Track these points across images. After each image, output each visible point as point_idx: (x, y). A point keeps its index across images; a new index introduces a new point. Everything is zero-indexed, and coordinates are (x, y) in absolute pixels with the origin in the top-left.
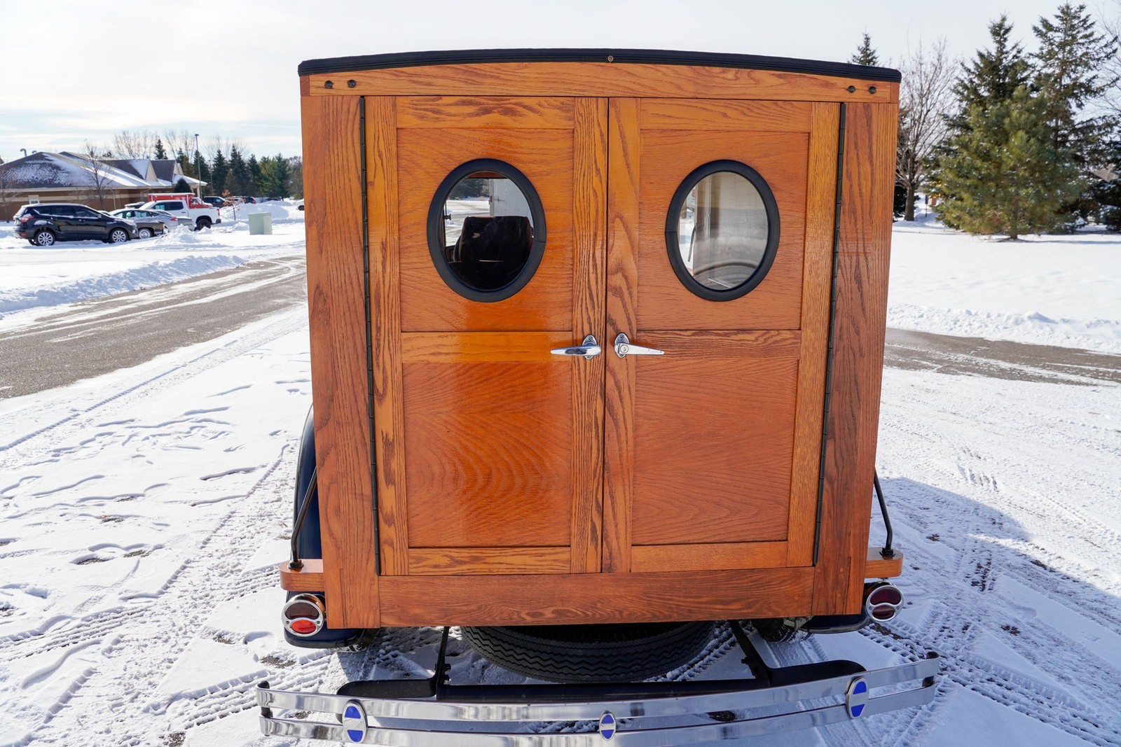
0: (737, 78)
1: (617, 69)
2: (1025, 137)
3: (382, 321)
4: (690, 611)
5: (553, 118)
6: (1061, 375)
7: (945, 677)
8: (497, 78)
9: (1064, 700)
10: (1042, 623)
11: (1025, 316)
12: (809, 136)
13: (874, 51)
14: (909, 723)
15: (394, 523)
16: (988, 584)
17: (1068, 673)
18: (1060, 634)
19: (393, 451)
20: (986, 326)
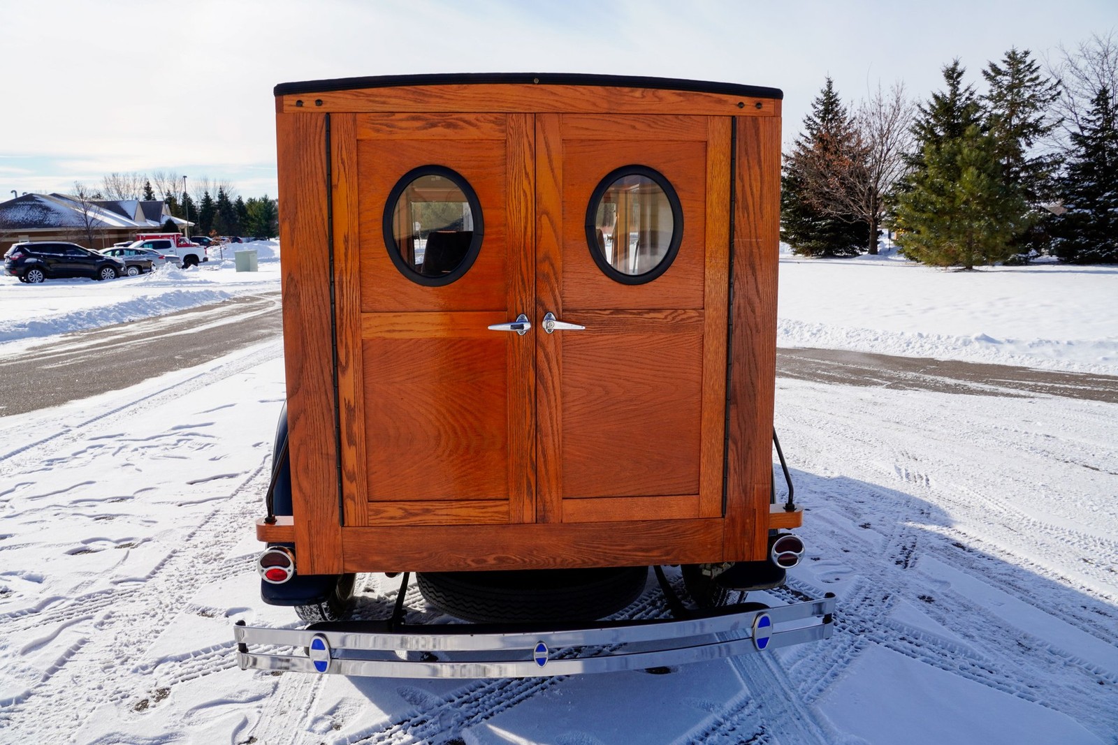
0: (643, 97)
1: (542, 89)
2: (976, 172)
3: (345, 303)
4: (615, 558)
5: (488, 130)
6: (1002, 389)
7: (862, 636)
8: (441, 97)
9: (966, 652)
10: (955, 593)
11: (973, 338)
12: (706, 145)
13: (837, 94)
14: (825, 673)
15: (355, 479)
16: (910, 563)
17: (972, 632)
18: (970, 601)
19: (354, 416)
20: (937, 347)
